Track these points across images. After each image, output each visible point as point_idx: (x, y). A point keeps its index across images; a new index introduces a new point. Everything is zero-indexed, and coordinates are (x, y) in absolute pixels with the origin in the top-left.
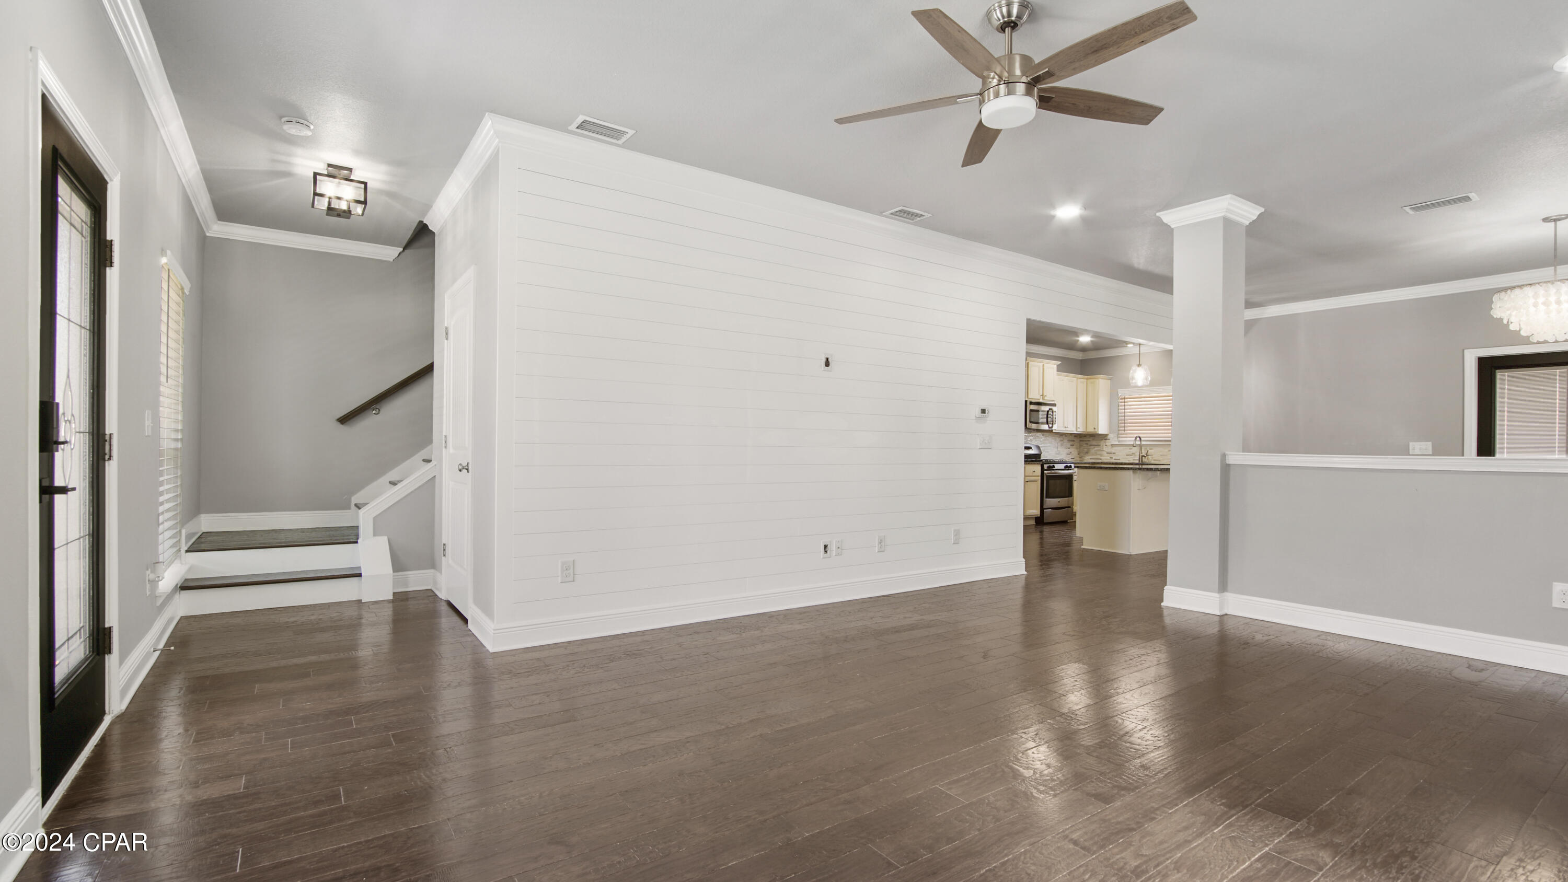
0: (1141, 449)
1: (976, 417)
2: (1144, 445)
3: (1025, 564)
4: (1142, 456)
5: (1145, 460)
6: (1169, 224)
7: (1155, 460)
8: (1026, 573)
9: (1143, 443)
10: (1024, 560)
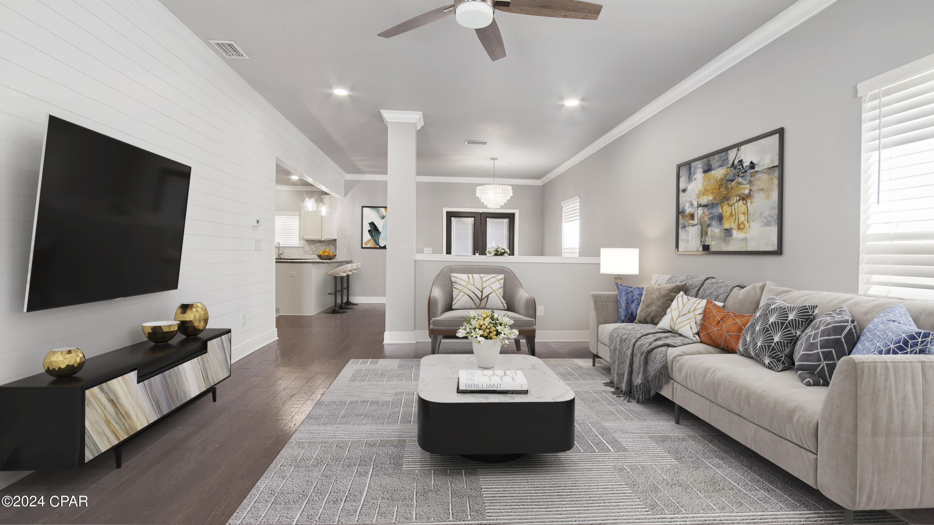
0: (279, 250)
1: (253, 226)
2: (281, 247)
3: (278, 332)
4: (280, 254)
5: (282, 257)
6: (386, 118)
7: (287, 256)
8: (278, 338)
9: (280, 246)
10: (276, 329)
